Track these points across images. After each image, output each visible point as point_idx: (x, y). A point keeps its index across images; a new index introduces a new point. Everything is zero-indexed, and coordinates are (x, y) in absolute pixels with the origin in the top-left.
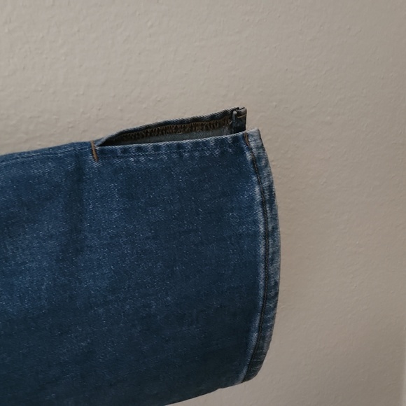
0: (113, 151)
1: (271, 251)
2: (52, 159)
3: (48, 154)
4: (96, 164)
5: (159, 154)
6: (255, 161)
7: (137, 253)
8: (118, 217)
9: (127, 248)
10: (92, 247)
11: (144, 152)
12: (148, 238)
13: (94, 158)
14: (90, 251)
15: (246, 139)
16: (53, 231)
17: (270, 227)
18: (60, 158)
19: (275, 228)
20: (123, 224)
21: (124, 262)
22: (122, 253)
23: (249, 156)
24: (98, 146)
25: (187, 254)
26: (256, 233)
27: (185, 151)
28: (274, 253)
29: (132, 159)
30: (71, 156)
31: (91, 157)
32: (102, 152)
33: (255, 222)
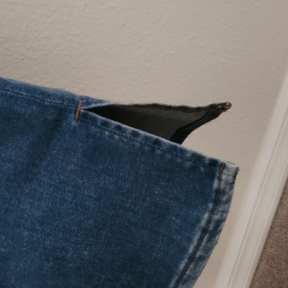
0: (94, 119)
1: (188, 273)
2: (38, 104)
3: (37, 98)
4: (74, 123)
5: (134, 139)
6: (219, 192)
7: (76, 204)
8: (74, 170)
9: (69, 196)
10: (41, 181)
11: (122, 132)
12: (90, 197)
13: (75, 117)
14: (38, 183)
15: (222, 169)
16: (14, 158)
17: (199, 254)
18: (46, 106)
19: (203, 259)
20: (74, 176)
21: (61, 205)
22: (64, 198)
23: (216, 184)
24: (83, 109)
25: (118, 226)
26: (185, 249)
27: (159, 149)
28: (189, 276)
29: (107, 133)
30: (56, 108)
31: (73, 116)
32: (84, 116)
33: (190, 240)
